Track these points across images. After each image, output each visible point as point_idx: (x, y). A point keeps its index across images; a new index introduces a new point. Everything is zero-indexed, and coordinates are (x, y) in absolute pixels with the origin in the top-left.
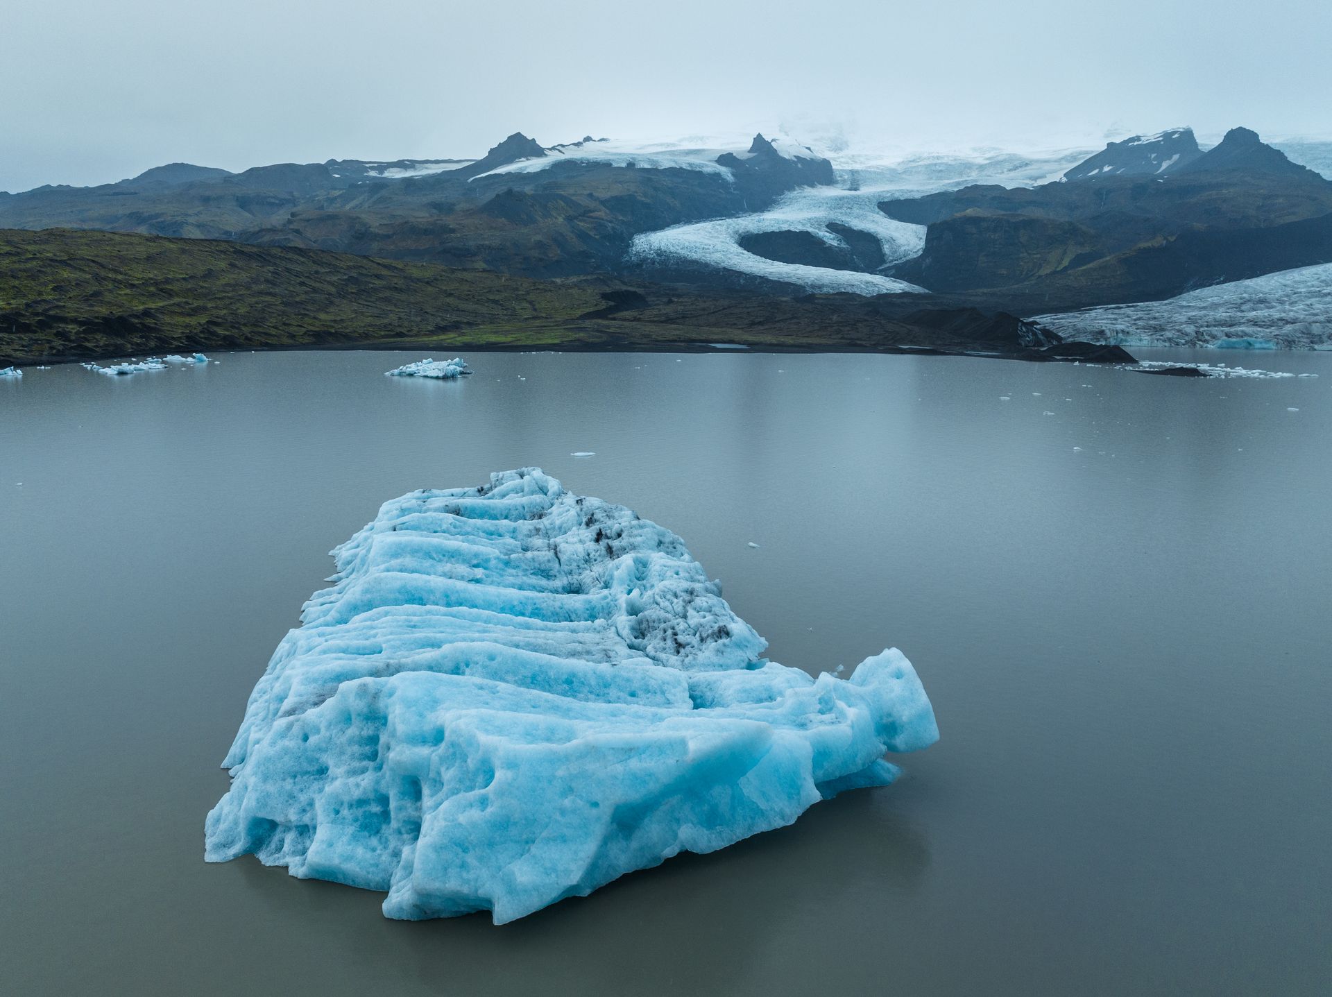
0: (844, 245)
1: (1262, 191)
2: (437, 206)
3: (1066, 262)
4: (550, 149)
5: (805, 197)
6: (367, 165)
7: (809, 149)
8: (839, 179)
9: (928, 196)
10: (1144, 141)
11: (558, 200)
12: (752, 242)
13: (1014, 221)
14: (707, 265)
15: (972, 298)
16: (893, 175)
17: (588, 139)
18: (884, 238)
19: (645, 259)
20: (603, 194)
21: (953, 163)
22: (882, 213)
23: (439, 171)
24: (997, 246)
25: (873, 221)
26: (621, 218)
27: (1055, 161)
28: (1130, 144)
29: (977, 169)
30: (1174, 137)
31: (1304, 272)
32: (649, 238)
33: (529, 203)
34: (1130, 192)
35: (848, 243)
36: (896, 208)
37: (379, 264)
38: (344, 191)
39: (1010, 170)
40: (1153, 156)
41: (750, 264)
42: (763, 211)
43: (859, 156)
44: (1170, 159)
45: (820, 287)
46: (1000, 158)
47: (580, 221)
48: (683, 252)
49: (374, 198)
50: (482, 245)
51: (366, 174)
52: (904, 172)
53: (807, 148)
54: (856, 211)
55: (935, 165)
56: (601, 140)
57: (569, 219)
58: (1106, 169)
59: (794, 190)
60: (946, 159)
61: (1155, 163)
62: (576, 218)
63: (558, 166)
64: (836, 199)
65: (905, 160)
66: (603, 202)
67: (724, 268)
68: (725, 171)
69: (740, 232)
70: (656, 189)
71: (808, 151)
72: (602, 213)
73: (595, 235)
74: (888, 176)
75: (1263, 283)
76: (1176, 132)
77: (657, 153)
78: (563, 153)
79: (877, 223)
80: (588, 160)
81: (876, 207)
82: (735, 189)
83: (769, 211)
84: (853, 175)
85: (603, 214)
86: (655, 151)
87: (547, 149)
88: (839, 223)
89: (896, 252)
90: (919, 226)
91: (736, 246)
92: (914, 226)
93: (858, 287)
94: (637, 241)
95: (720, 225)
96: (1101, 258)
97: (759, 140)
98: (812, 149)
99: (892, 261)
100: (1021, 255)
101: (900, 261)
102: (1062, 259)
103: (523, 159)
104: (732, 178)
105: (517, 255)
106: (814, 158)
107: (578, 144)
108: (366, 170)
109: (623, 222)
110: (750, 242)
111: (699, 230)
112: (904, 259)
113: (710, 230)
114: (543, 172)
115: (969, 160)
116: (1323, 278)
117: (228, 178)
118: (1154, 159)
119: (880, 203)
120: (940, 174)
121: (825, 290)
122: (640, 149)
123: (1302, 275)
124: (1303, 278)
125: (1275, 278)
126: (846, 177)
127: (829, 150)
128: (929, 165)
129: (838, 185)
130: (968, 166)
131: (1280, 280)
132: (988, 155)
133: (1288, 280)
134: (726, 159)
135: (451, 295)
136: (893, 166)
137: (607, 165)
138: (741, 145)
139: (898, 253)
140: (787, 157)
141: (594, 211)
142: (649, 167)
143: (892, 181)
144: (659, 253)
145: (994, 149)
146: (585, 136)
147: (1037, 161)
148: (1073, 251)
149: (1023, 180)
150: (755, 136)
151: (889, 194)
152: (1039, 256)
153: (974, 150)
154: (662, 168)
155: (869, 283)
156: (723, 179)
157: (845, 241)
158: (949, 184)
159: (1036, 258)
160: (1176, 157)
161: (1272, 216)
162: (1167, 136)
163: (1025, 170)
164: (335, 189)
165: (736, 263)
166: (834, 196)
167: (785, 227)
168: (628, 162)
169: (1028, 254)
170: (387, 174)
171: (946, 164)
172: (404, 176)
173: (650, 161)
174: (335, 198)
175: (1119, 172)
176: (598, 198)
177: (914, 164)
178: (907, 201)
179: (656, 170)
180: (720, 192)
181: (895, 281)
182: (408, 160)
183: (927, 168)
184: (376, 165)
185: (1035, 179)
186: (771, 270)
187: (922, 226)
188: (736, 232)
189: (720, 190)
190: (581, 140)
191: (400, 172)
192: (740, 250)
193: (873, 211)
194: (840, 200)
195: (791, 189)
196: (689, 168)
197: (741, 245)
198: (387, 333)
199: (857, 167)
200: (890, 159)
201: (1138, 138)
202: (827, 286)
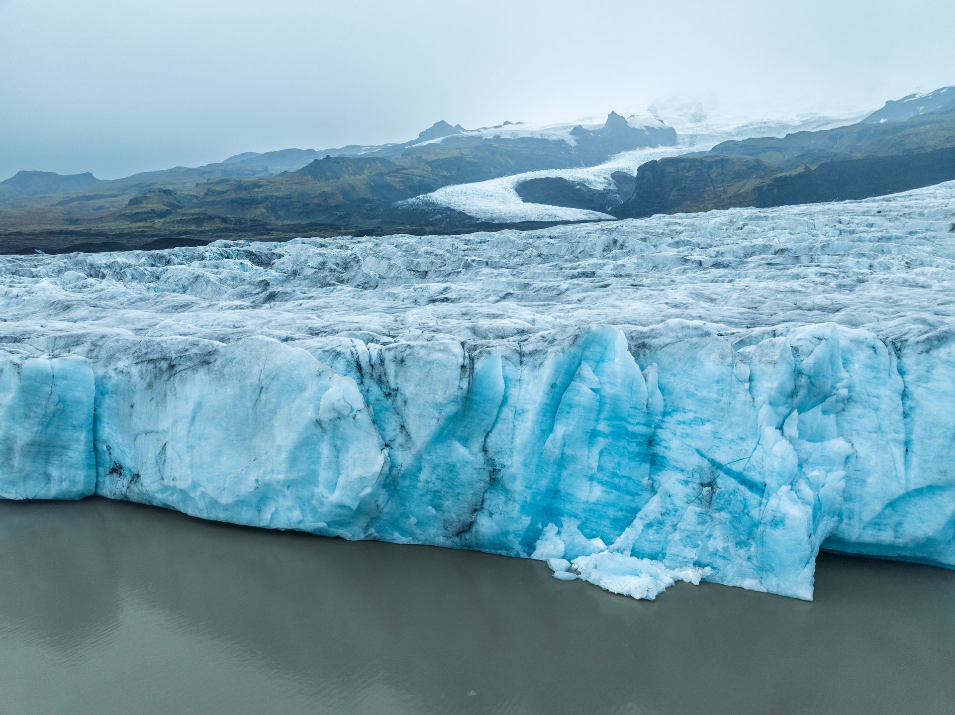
0: (610, 188)
7: (661, 121)
8: (680, 141)
13: (709, 161)
17: (507, 123)
28: (905, 101)
43: (712, 125)
46: (812, 120)
53: (660, 120)
56: (518, 123)
58: (882, 121)
61: (922, 113)
68: (570, 139)
71: (660, 123)
82: (575, 151)
84: (692, 138)
98: (663, 121)
104: (574, 143)
105: (298, 202)
106: (662, 127)
126: (686, 140)
128: (756, 128)
129: (680, 146)
132: (805, 119)
134: (577, 130)
138: (595, 120)
140: (636, 127)
148: (751, 184)
150: (612, 114)
152: (722, 189)
154: (515, 138)
156: (566, 144)
169: (714, 187)
171: (769, 127)
179: (510, 139)
180: (562, 153)
190: (502, 124)
201: (914, 95)
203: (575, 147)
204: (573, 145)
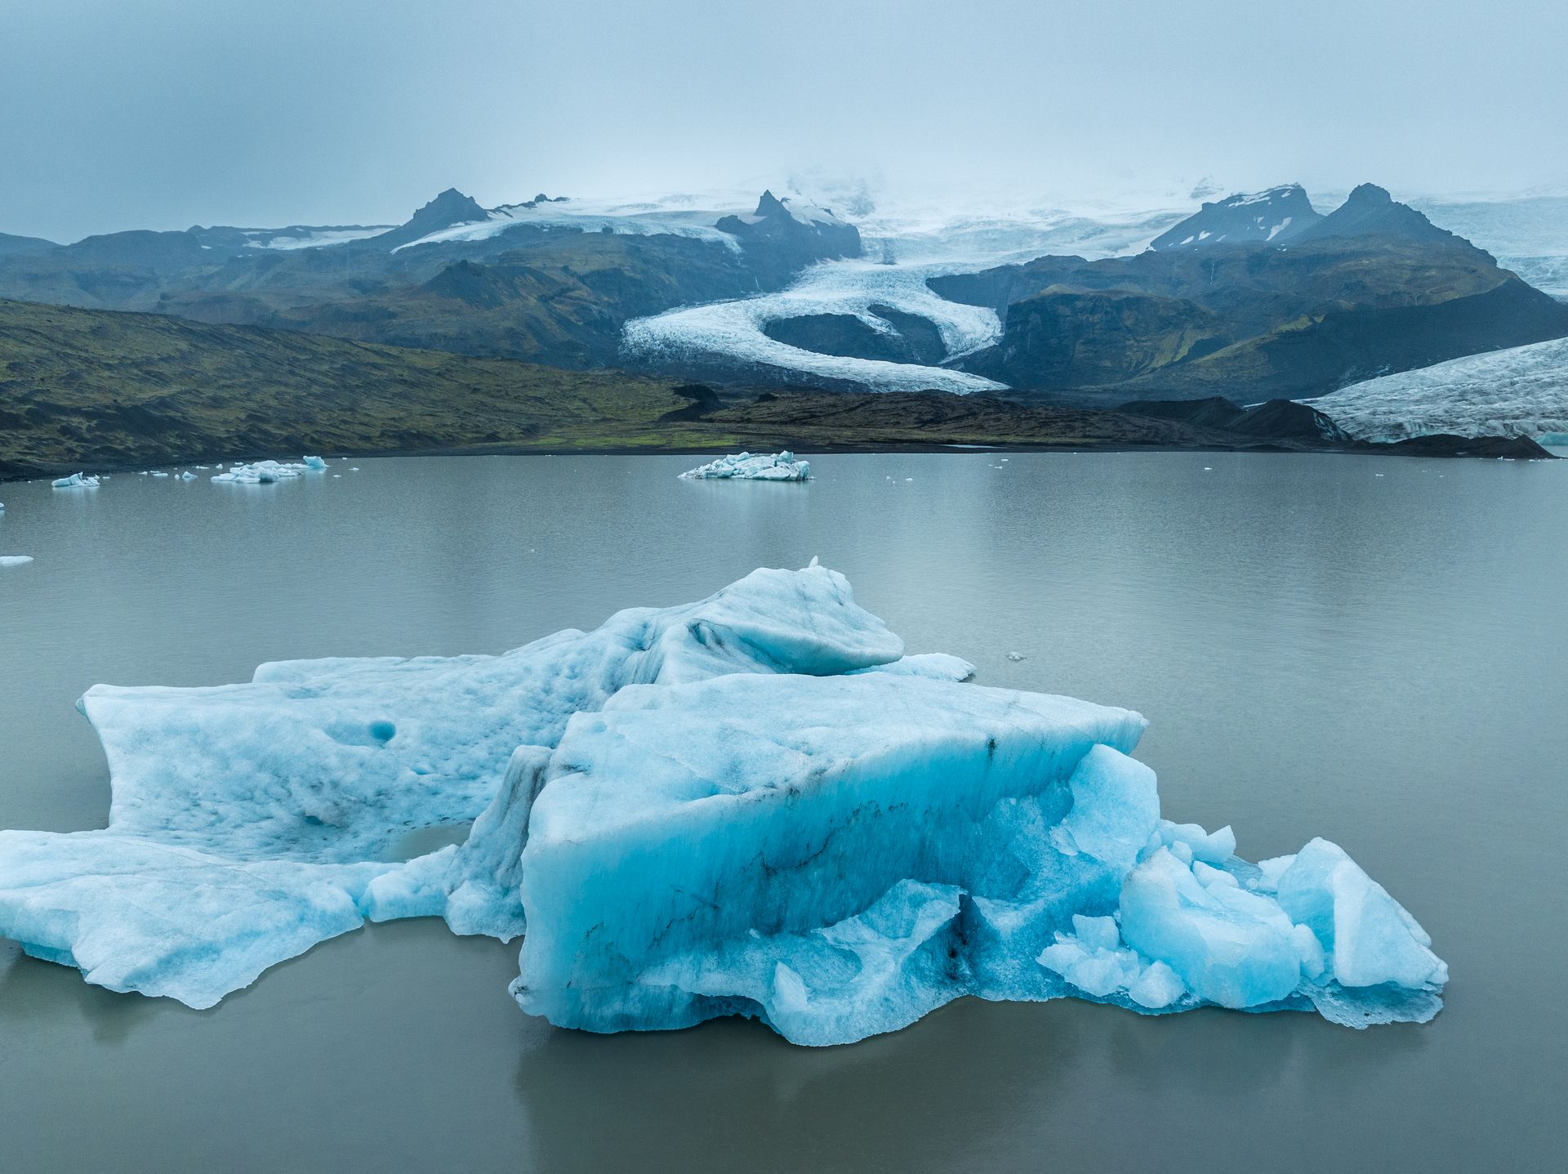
0: (894, 333)
1: (1408, 261)
2: (356, 284)
3: (1184, 351)
4: (494, 211)
5: (832, 273)
6: (246, 234)
7: (828, 211)
9: (988, 270)
10: (1246, 202)
11: (526, 275)
12: (778, 329)
13: (1117, 299)
14: (733, 358)
15: (1093, 396)
16: (933, 244)
17: (541, 198)
18: (944, 324)
19: (650, 352)
20: (581, 268)
21: (1009, 229)
22: (932, 292)
23: (346, 240)
24: (1096, 332)
25: (925, 302)
26: (606, 299)
27: (1136, 227)
28: (1230, 205)
29: (1039, 237)
30: (1283, 196)
31: (1487, 359)
32: (646, 325)
33: (490, 279)
34: (1245, 263)
35: (898, 331)
36: (948, 286)
37: (365, 349)
38: (223, 266)
39: (1081, 238)
40: (1260, 219)
41: (788, 357)
42: (779, 291)
44: (1280, 224)
45: (887, 385)
46: (1068, 223)
47: (557, 302)
48: (699, 342)
49: (269, 275)
50: (436, 334)
51: (244, 245)
52: (949, 241)
53: (826, 210)
54: (900, 290)
55: (988, 232)
56: (558, 199)
57: (544, 299)
58: (1203, 236)
59: (816, 264)
60: (999, 224)
61: (1262, 228)
62: (552, 298)
63: (511, 231)
64: (873, 275)
65: (949, 227)
66: (582, 279)
67: (758, 362)
68: (727, 238)
69: (764, 316)
70: (646, 261)
71: (828, 214)
72: (583, 292)
73: (577, 321)
74: (930, 246)
75: (1441, 373)
76: (1284, 191)
77: (635, 216)
78: (511, 217)
79: (929, 305)
80: (551, 225)
81: (924, 285)
82: (742, 263)
83: (788, 290)
84: (887, 245)
85: (586, 294)
86: (632, 214)
87: (491, 210)
88: (885, 305)
89: (959, 341)
90: (982, 309)
91: (760, 334)
92: (975, 309)
93: (934, 384)
94: (631, 329)
95: (735, 308)
96: (1227, 344)
97: (767, 198)
98: (831, 211)
99: (956, 353)
100: (1128, 343)
101: (967, 353)
102: (1179, 347)
103: (460, 224)
104: (739, 248)
106: (836, 223)
107: (529, 205)
108: (245, 239)
109: (609, 305)
110: (777, 329)
111: (708, 314)
112: (971, 351)
113: (724, 315)
114: (492, 239)
115: (1029, 225)
116: (1514, 366)
117: (57, 250)
118: (1262, 223)
119: (929, 279)
120: (993, 244)
121: (894, 389)
122: (610, 211)
123: (1486, 363)
124: (1489, 367)
125: (1454, 367)
126: (877, 248)
127: (851, 214)
128: (980, 232)
129: (868, 258)
130: (1028, 233)
131: (1461, 370)
132: (1052, 220)
133: (1471, 369)
134: (729, 223)
135: (476, 390)
136: (933, 234)
137: (577, 231)
138: (746, 205)
139: (963, 343)
140: (803, 222)
141: (574, 290)
142: (632, 233)
143: (935, 253)
144: (668, 344)
145: (1057, 212)
146: (537, 195)
147: (1114, 227)
148: (1192, 337)
149: (1101, 250)
150: (762, 195)
151: (940, 268)
152: (1149, 343)
153: (1033, 213)
154: (649, 235)
155: (945, 379)
156: (728, 250)
157: (895, 328)
158: (1009, 256)
159: (1146, 346)
160: (1287, 221)
161: (1428, 292)
162: (1275, 194)
163: (1102, 238)
164: (210, 264)
165: (770, 356)
166: (871, 271)
167: (820, 311)
168: (604, 227)
169: (1136, 341)
170: (273, 245)
171: (1002, 231)
172: (298, 247)
173: (631, 225)
174: (211, 277)
175: (1219, 240)
176: (576, 273)
177: (960, 232)
178: (963, 277)
179: (642, 236)
180: (725, 266)
181: (973, 377)
182: (300, 227)
183: (976, 236)
184: (258, 233)
185: (1116, 249)
186: (817, 365)
187: (986, 308)
188: (759, 317)
189: (725, 264)
190: (533, 200)
191: (291, 242)
192: (766, 339)
193: (921, 291)
194: (878, 276)
195: (812, 262)
196: (683, 235)
197: (766, 333)
198: (475, 435)
199: (888, 235)
200: (930, 226)
201: (1239, 197)
202: (895, 384)
203: (740, 255)
204: (737, 252)
